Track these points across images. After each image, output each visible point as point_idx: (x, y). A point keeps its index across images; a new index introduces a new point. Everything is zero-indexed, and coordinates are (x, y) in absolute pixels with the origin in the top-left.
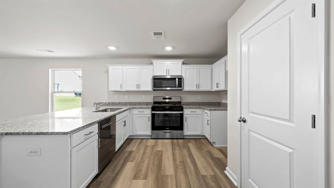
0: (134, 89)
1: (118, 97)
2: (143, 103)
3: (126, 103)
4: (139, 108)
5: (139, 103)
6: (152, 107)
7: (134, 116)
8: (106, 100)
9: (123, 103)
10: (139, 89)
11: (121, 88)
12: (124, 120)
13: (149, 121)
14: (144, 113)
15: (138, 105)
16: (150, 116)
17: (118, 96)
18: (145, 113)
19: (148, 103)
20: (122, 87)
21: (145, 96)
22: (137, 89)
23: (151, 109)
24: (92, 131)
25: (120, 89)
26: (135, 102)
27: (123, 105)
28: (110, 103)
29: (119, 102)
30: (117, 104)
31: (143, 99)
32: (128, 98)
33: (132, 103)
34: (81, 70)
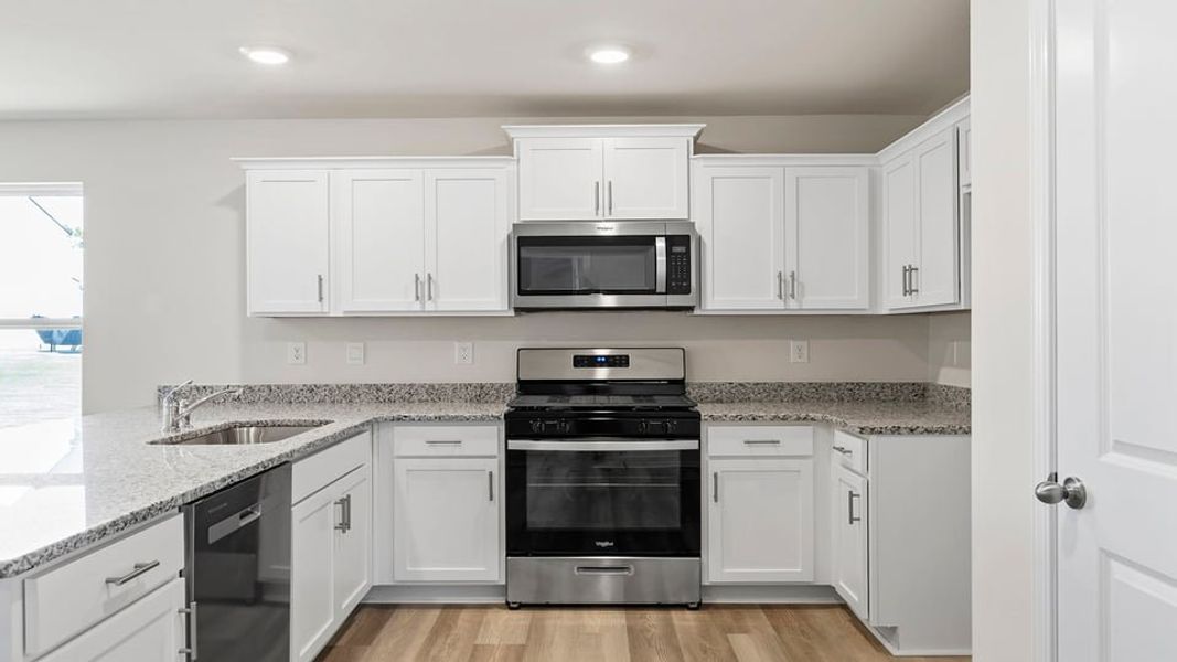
0: (403, 302)
1: (302, 353)
2: (455, 388)
3: (352, 387)
4: (429, 419)
5: (432, 386)
6: (507, 415)
7: (401, 465)
8: (229, 375)
9: (330, 389)
10: (430, 306)
11: (321, 299)
12: (337, 492)
13: (491, 497)
14: (457, 451)
15: (420, 401)
16: (497, 467)
17: (301, 346)
18: (467, 448)
19: (482, 387)
20: (325, 295)
21: (469, 344)
22: (417, 307)
23: (503, 427)
24: (149, 560)
25: (311, 306)
26: (404, 385)
27: (333, 402)
28: (257, 389)
29: (308, 384)
30: (295, 395)
31: (456, 362)
32: (362, 361)
33: (386, 390)
34: (81, 189)
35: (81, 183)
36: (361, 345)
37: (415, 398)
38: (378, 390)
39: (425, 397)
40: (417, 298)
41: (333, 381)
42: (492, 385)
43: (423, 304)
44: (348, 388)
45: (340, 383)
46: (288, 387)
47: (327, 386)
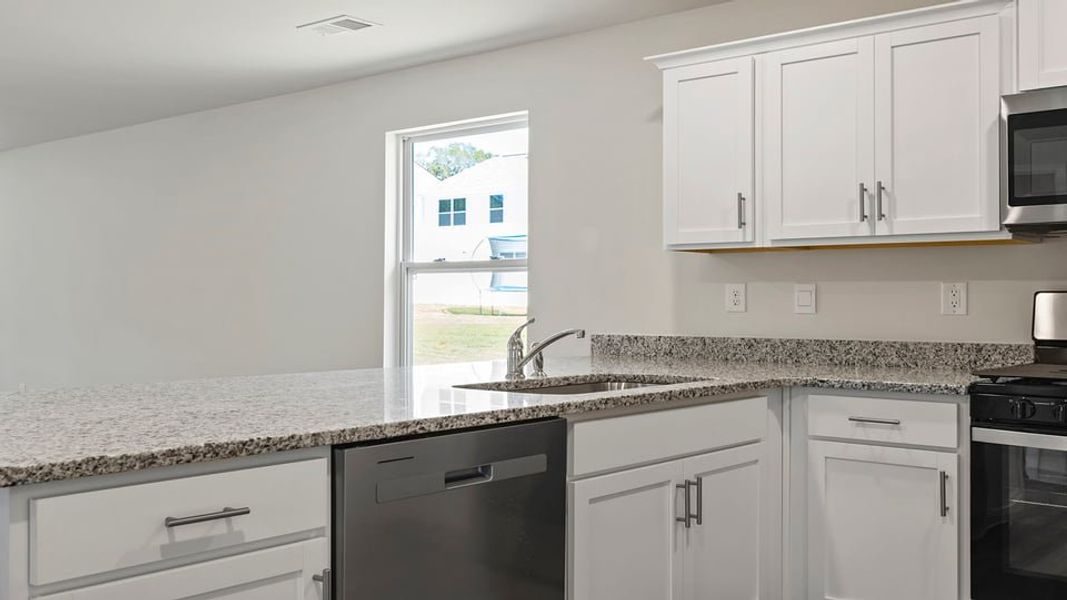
0: (843, 225)
1: (742, 298)
2: (938, 349)
3: (799, 343)
4: (855, 387)
5: (905, 346)
6: (972, 389)
8: (660, 324)
9: (773, 345)
10: (882, 229)
11: (742, 224)
12: (688, 470)
13: (944, 510)
14: (895, 436)
16: (955, 465)
17: (741, 288)
18: (910, 433)
20: (748, 219)
21: (960, 287)
22: (864, 230)
23: (966, 407)
24: (237, 505)
25: (733, 236)
26: (867, 343)
27: (776, 362)
28: (689, 342)
29: (746, 337)
30: (732, 351)
31: (942, 312)
32: (812, 310)
33: (842, 349)
34: (526, 119)
35: (526, 112)
36: (812, 287)
37: (882, 361)
38: (832, 348)
39: (896, 360)
40: (863, 217)
41: (776, 335)
42: (996, 347)
43: (873, 226)
44: (794, 345)
45: (784, 337)
46: (724, 340)
47: (768, 340)
